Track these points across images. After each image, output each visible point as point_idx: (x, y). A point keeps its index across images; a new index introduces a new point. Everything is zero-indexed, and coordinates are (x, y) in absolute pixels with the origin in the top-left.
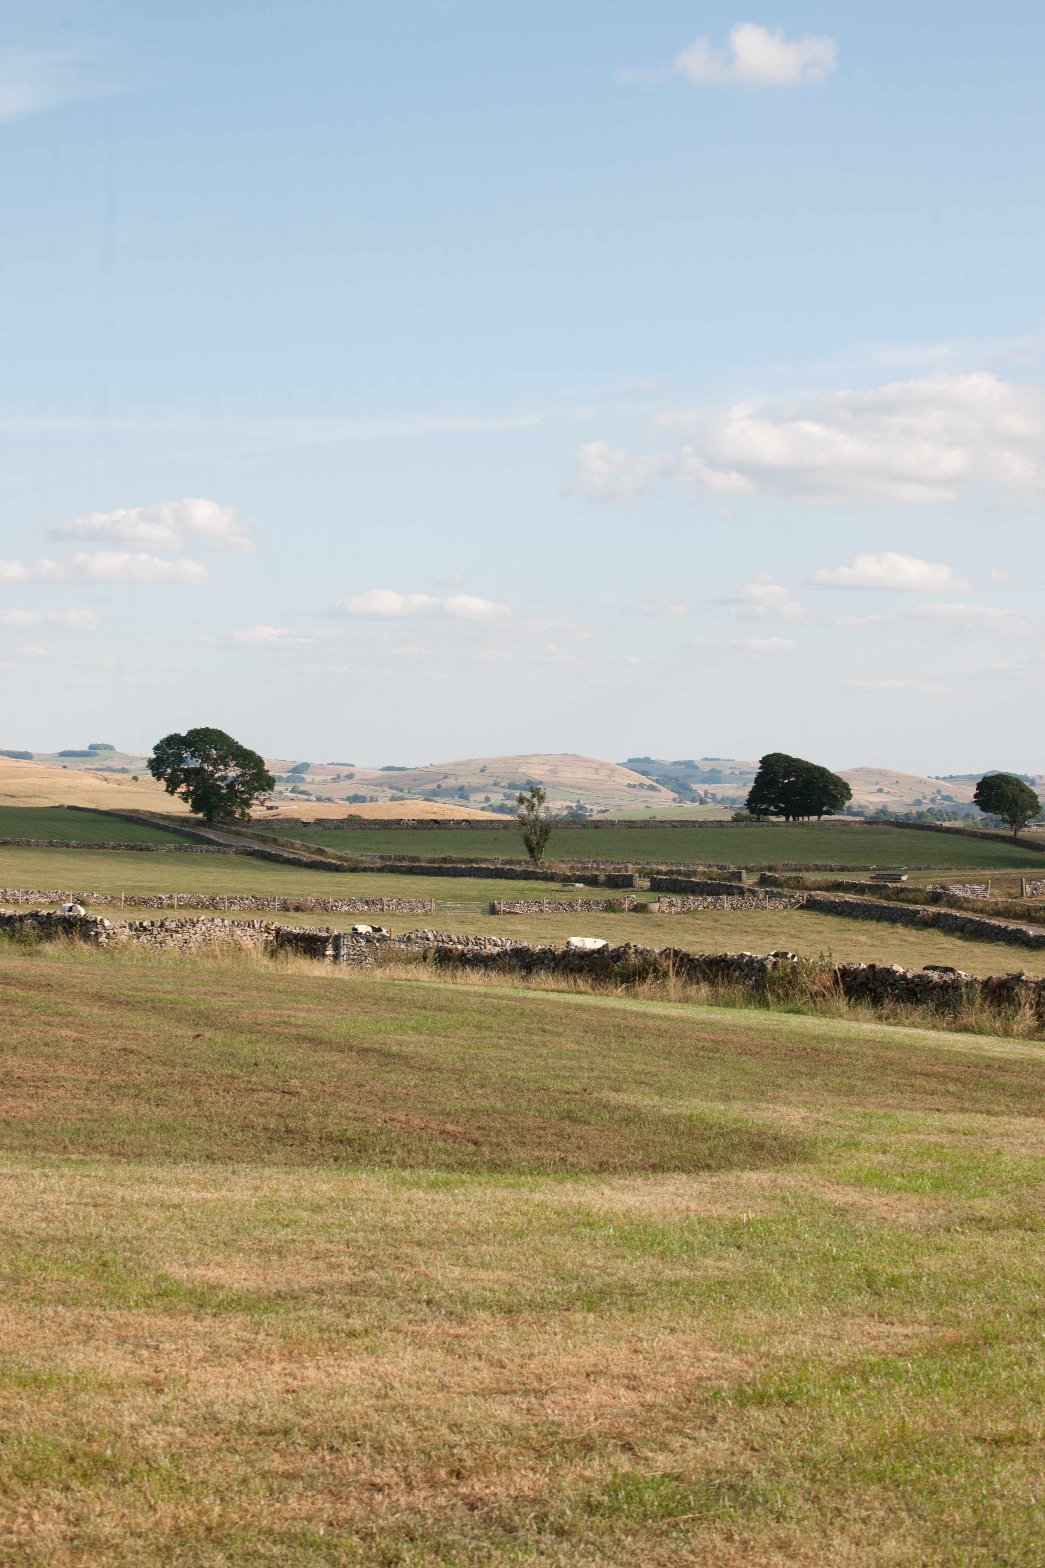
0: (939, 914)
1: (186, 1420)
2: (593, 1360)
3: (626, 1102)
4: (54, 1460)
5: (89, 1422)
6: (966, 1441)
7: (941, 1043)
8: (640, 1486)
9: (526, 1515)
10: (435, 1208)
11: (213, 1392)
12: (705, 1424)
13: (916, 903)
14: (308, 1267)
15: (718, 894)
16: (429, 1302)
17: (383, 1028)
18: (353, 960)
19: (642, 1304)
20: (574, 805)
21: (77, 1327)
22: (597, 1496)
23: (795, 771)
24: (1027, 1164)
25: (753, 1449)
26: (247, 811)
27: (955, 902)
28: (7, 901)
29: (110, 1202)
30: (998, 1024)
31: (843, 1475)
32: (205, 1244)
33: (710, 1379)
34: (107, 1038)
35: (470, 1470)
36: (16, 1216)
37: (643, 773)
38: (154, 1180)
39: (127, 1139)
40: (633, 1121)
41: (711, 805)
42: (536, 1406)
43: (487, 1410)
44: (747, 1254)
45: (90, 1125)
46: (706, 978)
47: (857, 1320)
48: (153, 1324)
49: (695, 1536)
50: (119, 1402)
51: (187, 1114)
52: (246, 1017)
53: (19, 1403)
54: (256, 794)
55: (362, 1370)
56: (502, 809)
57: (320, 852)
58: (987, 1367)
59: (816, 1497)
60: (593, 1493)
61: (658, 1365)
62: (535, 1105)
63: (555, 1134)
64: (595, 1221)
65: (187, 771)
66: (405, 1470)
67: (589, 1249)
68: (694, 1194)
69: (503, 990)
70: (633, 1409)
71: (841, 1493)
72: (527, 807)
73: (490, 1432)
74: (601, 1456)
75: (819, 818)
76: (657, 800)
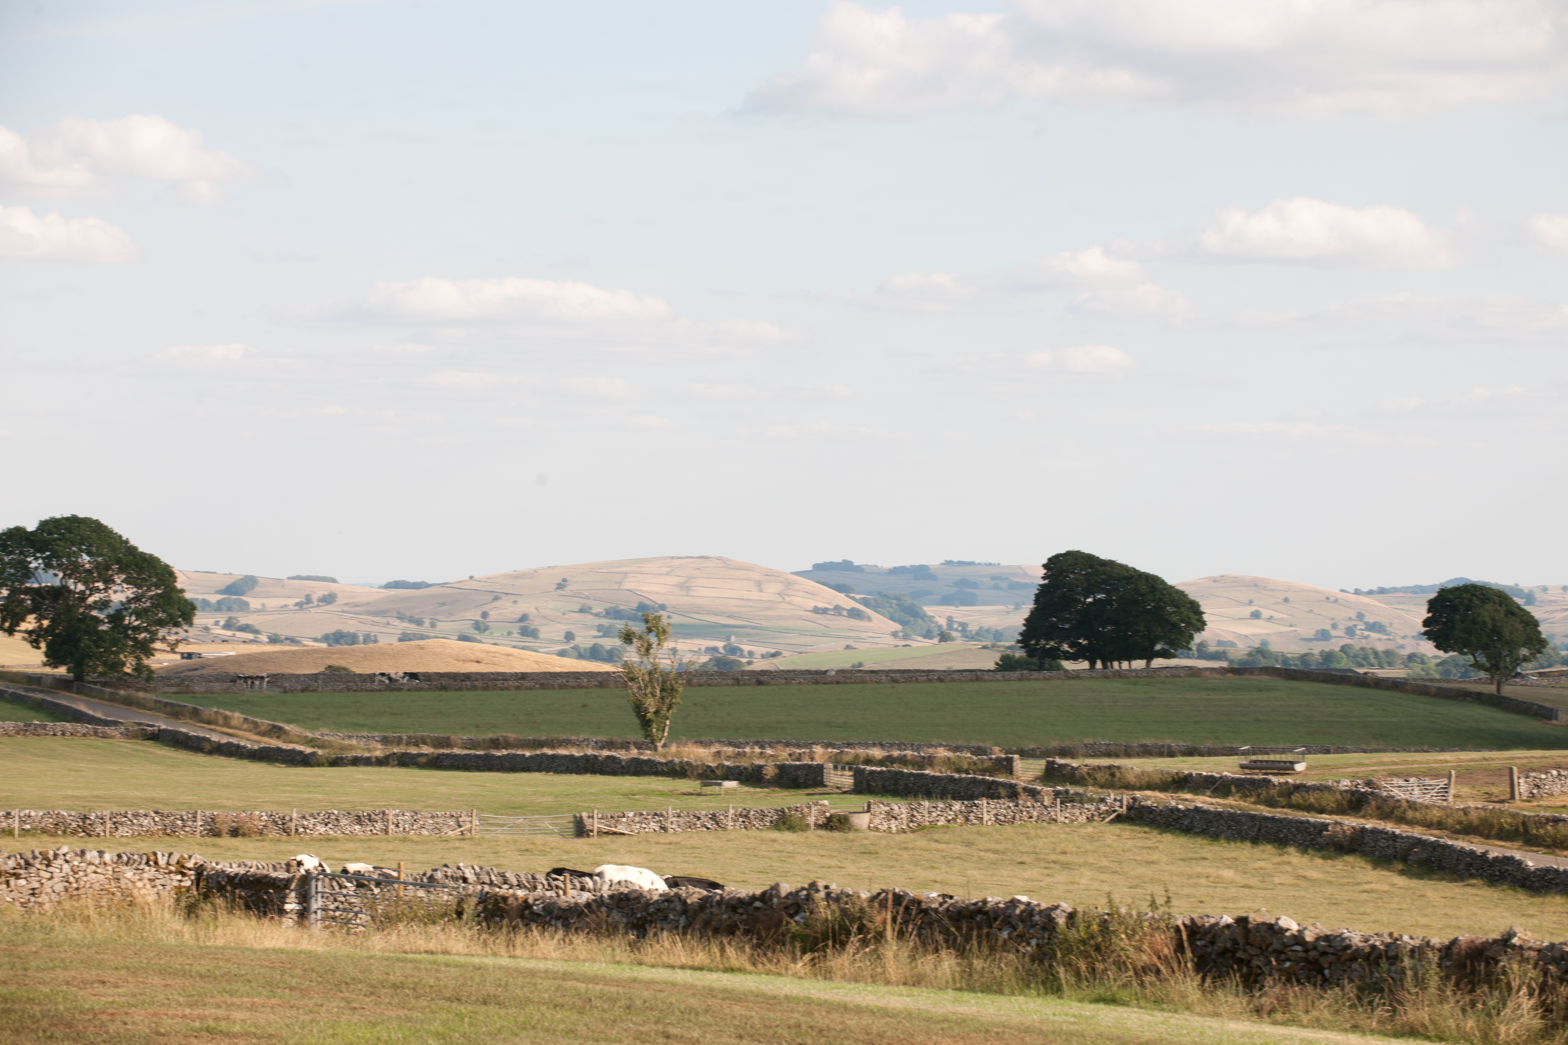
0: (1363, 830)
13: (1321, 811)
15: (972, 797)
18: (334, 918)
20: (720, 644)
23: (1104, 582)
26: (144, 661)
27: (1389, 810)
30: (1470, 1024)
37: (841, 588)
41: (959, 643)
46: (951, 943)
52: (139, 1022)
54: (161, 633)
56: (594, 653)
65: (37, 593)
69: (596, 967)
72: (638, 649)
75: (1148, 664)
76: (864, 635)
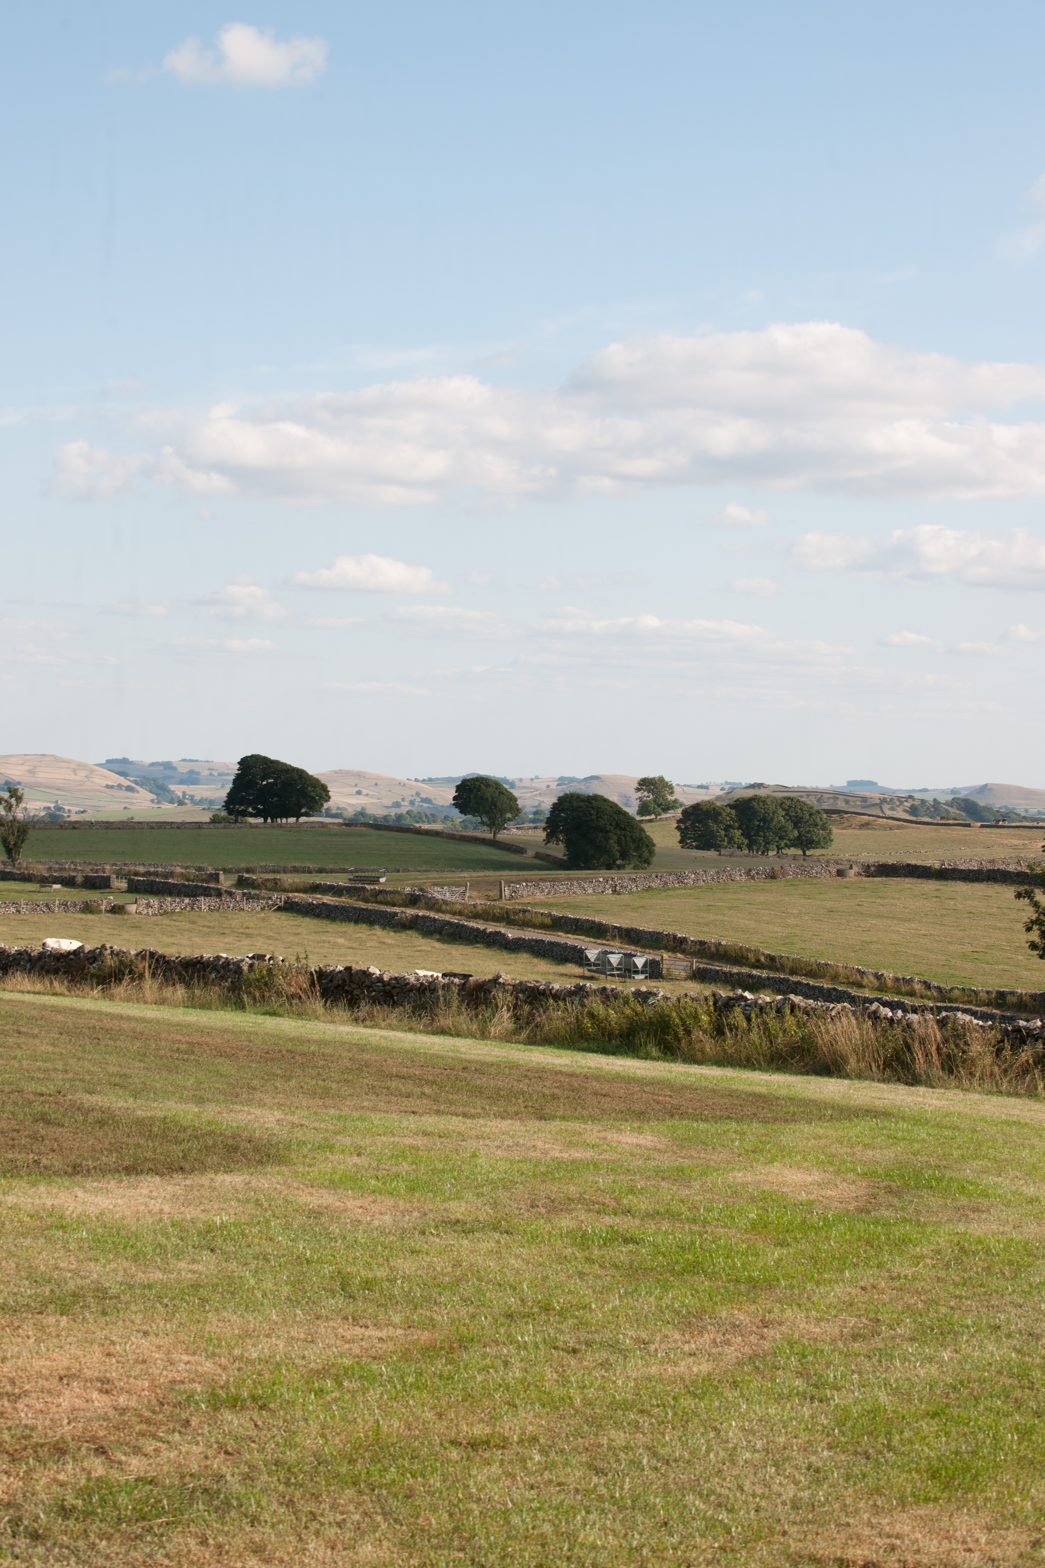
0: (417, 916)
2: (66, 1363)
3: (100, 1104)
6: (441, 1444)
7: (417, 1046)
8: (114, 1490)
12: (178, 1427)
13: (394, 905)
15: (195, 896)
19: (115, 1308)
20: (52, 805)
22: (71, 1500)
23: (273, 773)
24: (503, 1166)
25: (227, 1453)
27: (432, 904)
30: (474, 1027)
31: (318, 1479)
33: (183, 1382)
37: (122, 774)
40: (107, 1123)
41: (189, 806)
42: (10, 1410)
44: (220, 1257)
46: (182, 980)
47: (331, 1323)
49: (169, 1540)
58: (462, 1370)
59: (291, 1501)
60: (67, 1497)
61: (131, 1368)
62: (9, 1107)
63: (29, 1136)
64: (68, 1224)
67: (62, 1252)
68: (168, 1197)
70: (106, 1413)
71: (316, 1497)
72: (5, 808)
74: (75, 1460)
75: (297, 820)
76: (135, 801)
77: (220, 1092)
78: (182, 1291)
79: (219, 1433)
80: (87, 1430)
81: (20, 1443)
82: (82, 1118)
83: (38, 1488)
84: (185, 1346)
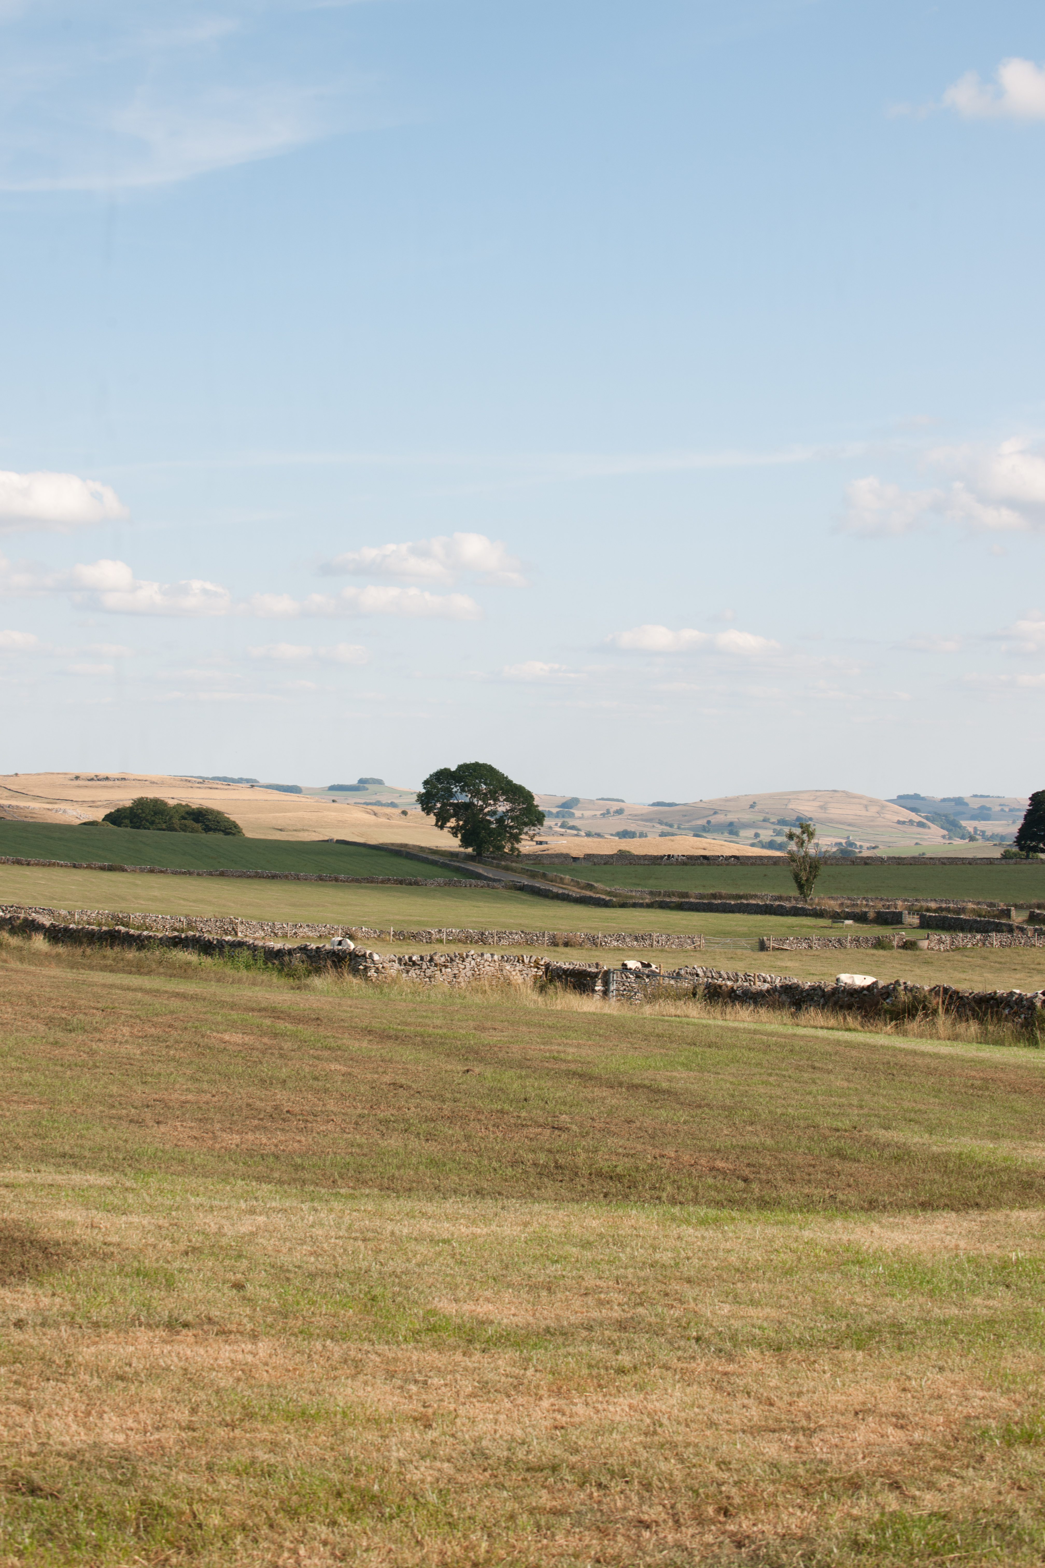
1: (454, 1455)
2: (861, 1398)
3: (896, 1139)
4: (321, 1495)
5: (356, 1457)
8: (908, 1524)
9: (793, 1553)
10: (704, 1244)
11: (481, 1427)
12: (972, 1463)
14: (577, 1303)
15: (987, 932)
16: (698, 1339)
17: (653, 1064)
18: (623, 995)
19: (911, 1343)
20: (843, 841)
21: (346, 1361)
22: (864, 1534)
25: (1020, 1488)
26: (516, 846)
28: (276, 935)
29: (380, 1237)
32: (475, 1280)
33: (978, 1418)
34: (377, 1073)
35: (738, 1507)
36: (285, 1250)
37: (913, 810)
38: (424, 1214)
39: (397, 1174)
40: (902, 1159)
41: (980, 842)
42: (805, 1444)
43: (755, 1448)
44: (1015, 1293)
45: (359, 1159)
46: (975, 1016)
48: (422, 1358)
50: (387, 1437)
51: (457, 1149)
52: (516, 1052)
53: (287, 1437)
54: (526, 829)
55: (631, 1407)
56: (771, 845)
57: (590, 887)
60: (861, 1532)
61: (927, 1403)
62: (805, 1142)
63: (825, 1171)
64: (864, 1258)
65: (457, 806)
66: (672, 1507)
67: (858, 1287)
68: (963, 1232)
69: (773, 1027)
70: (901, 1448)
72: (797, 843)
73: (759, 1470)
74: (869, 1494)
76: (926, 837)
77: (1015, 1127)
78: (978, 1326)
79: (1013, 1469)
80: (881, 1464)
81: (814, 1478)
82: (877, 1153)
83: (831, 1522)
84: (980, 1382)
